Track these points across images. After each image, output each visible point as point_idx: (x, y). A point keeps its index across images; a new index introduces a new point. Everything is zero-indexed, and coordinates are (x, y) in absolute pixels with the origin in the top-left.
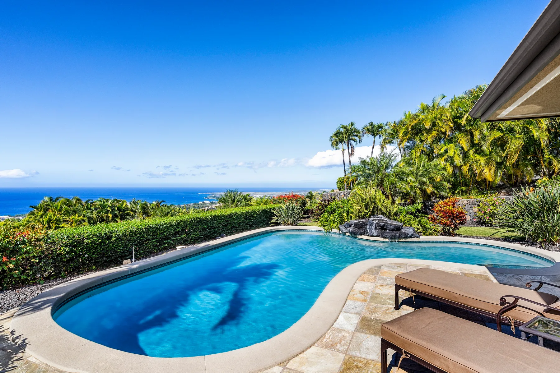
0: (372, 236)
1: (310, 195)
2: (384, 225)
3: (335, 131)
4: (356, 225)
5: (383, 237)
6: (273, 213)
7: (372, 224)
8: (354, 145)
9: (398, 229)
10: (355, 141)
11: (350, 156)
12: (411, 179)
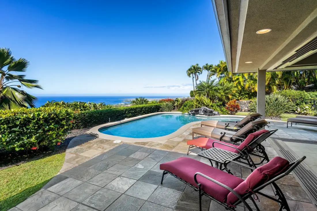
0: (201, 115)
1: (176, 99)
2: (206, 110)
3: (189, 68)
4: (195, 111)
5: (205, 115)
6: (160, 107)
7: (201, 110)
8: (198, 75)
9: (211, 112)
10: (199, 73)
11: (196, 80)
12: (221, 91)
